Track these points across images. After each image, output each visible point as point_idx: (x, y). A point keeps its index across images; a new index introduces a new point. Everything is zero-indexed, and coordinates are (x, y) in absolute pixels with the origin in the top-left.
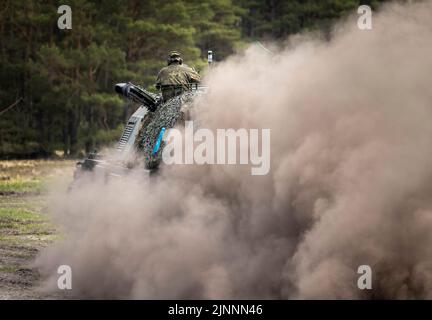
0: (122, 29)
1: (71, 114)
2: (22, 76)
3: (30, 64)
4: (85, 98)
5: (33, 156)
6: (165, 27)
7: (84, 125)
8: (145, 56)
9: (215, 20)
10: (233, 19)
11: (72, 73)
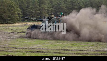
0: (10, 12)
1: (6, 20)
2: (1, 16)
3: (2, 15)
4: (7, 18)
5: (2, 23)
6: (14, 12)
7: (7, 21)
8: (13, 15)
9: (19, 11)
10: (20, 11)
11: (6, 16)
